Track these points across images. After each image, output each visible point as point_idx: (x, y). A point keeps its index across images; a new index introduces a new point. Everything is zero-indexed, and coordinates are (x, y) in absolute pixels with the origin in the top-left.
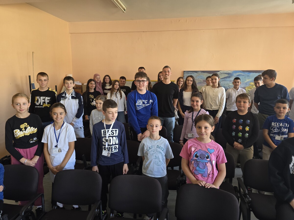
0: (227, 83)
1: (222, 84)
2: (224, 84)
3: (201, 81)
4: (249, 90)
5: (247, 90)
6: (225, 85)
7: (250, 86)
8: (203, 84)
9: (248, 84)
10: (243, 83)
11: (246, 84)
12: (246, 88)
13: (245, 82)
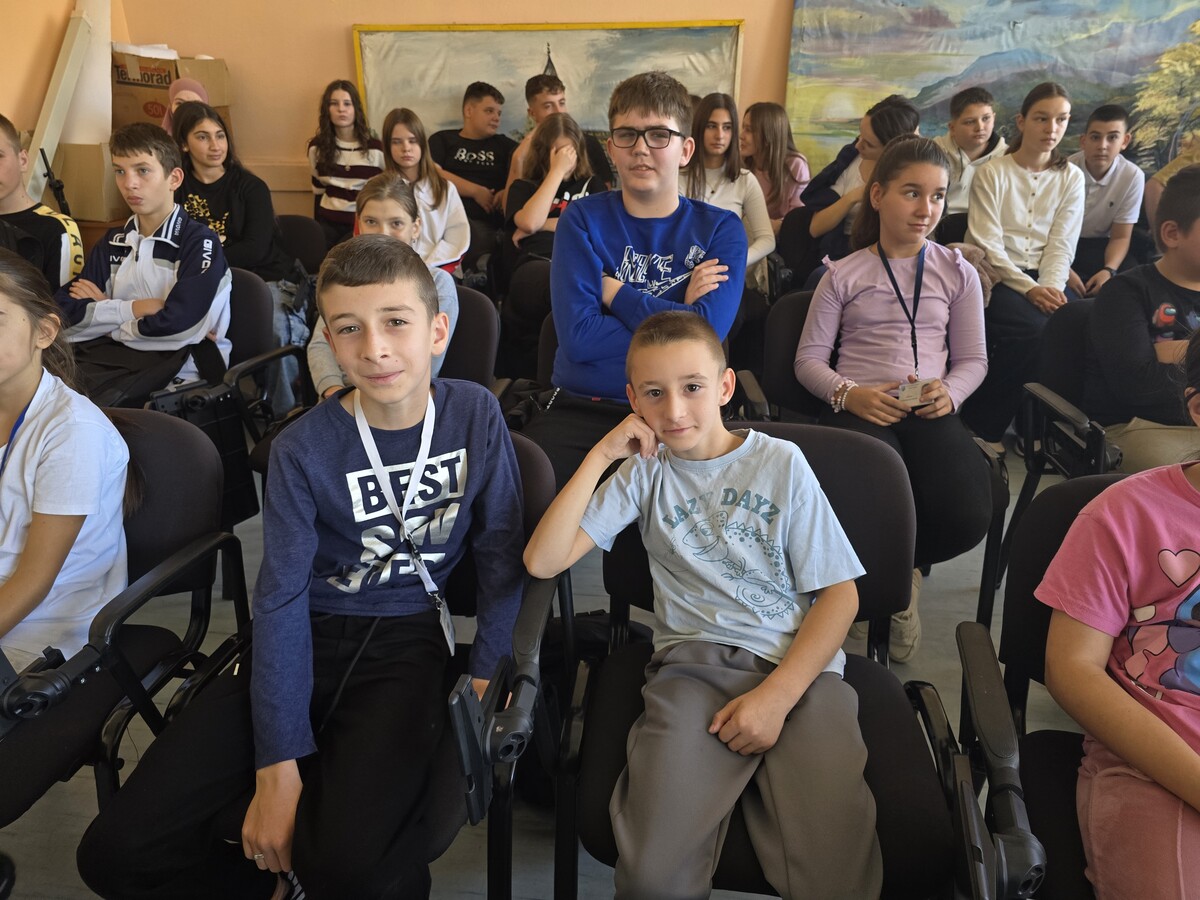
0: (1056, 29)
1: (1024, 33)
2: (1039, 38)
3: (902, 17)
4: (1175, 73)
5: (1166, 72)
6: (1038, 44)
7: (1188, 44)
8: (914, 42)
9: (1179, 31)
10: (1151, 26)
11: (1169, 29)
12: (1165, 60)
13: (1165, 19)
